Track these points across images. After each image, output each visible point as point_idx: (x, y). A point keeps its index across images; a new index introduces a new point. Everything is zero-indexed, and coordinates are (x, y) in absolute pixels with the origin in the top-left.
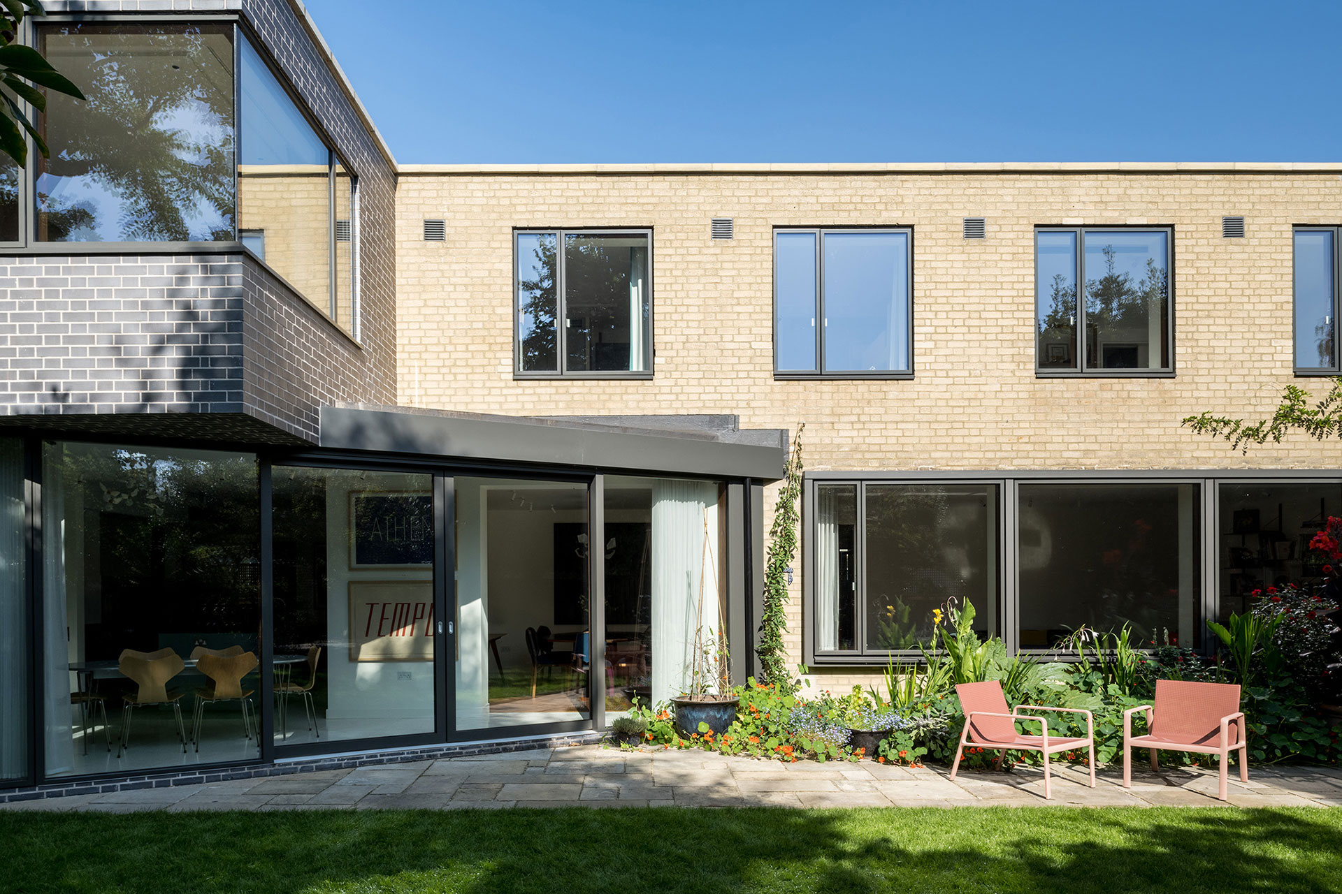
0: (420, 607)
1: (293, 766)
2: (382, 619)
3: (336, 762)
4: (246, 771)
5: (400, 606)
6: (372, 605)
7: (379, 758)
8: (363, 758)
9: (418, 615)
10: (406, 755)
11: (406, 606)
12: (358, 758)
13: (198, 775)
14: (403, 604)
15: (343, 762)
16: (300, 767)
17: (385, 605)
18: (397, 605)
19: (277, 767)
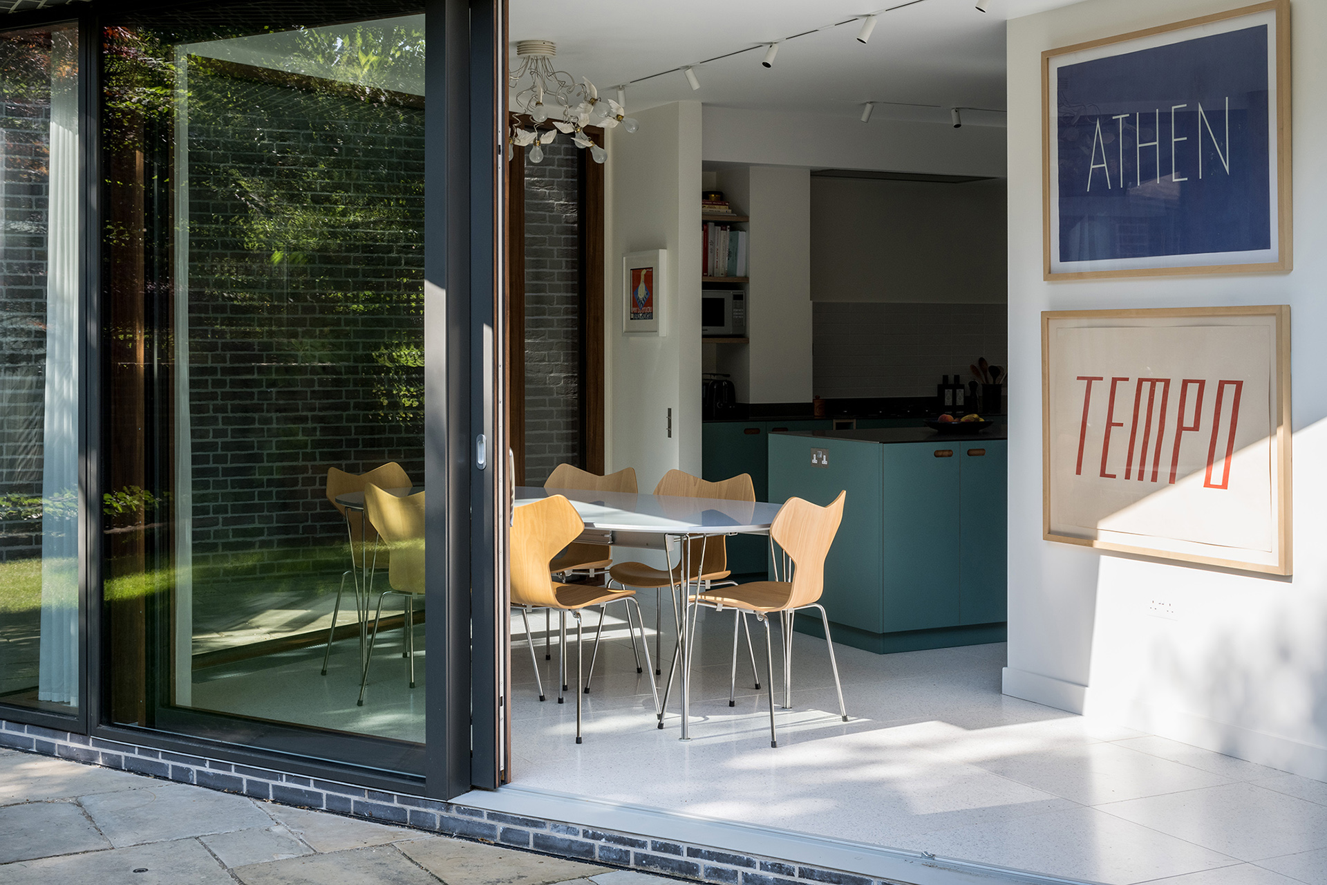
0: (1193, 389)
1: (485, 820)
2: (1110, 424)
3: (580, 838)
4: (396, 804)
5: (1146, 386)
6: (1090, 380)
7: (684, 858)
8: (643, 845)
9: (1189, 421)
10: (757, 871)
11: (1160, 387)
12: (633, 843)
13: (312, 788)
14: (1153, 382)
15: (598, 844)
16: (500, 826)
17: (1115, 381)
18: (1141, 381)
19: (454, 813)
